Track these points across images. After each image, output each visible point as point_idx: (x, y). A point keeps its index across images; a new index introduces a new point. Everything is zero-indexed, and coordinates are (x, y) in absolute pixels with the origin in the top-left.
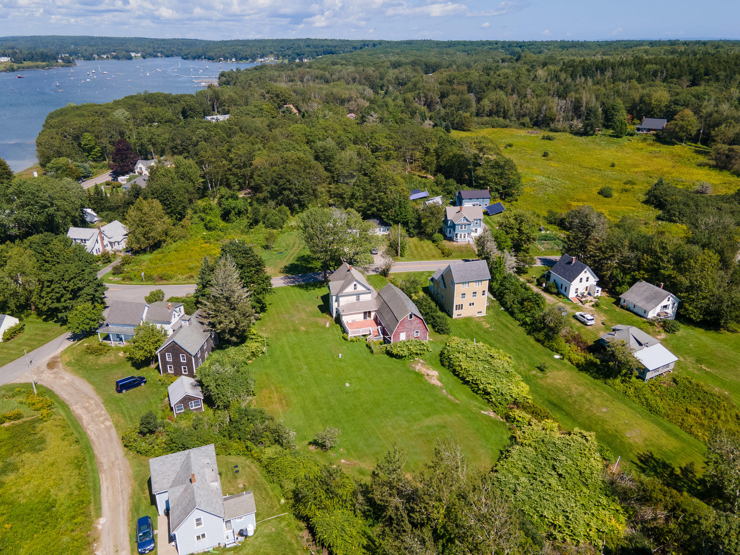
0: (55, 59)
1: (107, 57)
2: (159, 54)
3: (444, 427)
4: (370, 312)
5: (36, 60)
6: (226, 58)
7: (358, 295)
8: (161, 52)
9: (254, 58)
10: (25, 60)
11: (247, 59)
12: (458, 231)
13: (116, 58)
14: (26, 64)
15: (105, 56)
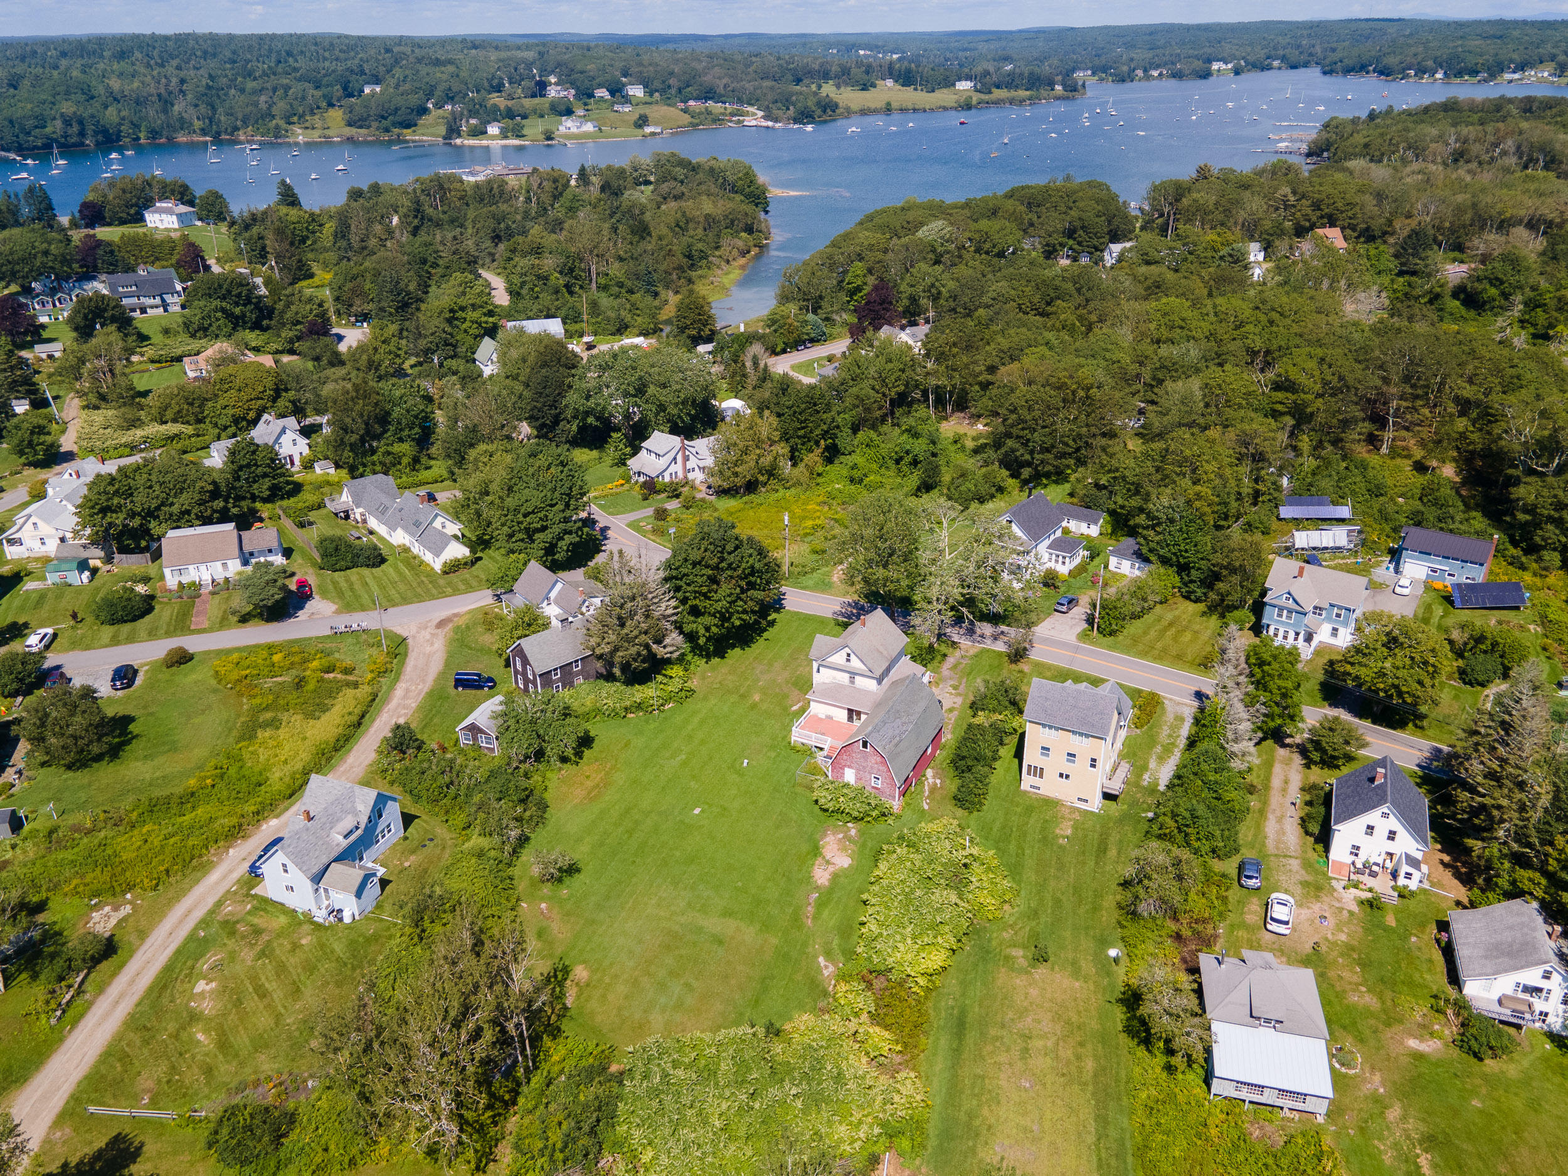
0: (1051, 84)
1: (1161, 75)
2: (1276, 63)
3: (720, 942)
4: (859, 713)
5: (1017, 87)
6: (1421, 71)
7: (853, 674)
8: (1283, 58)
9: (1495, 70)
10: (998, 87)
11: (1473, 72)
12: (1271, 619)
13: (1177, 75)
14: (998, 94)
15: (1155, 73)
